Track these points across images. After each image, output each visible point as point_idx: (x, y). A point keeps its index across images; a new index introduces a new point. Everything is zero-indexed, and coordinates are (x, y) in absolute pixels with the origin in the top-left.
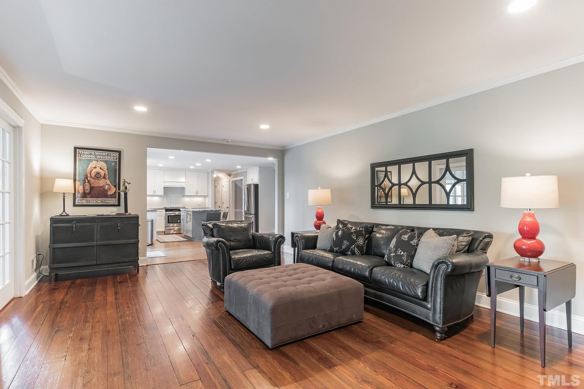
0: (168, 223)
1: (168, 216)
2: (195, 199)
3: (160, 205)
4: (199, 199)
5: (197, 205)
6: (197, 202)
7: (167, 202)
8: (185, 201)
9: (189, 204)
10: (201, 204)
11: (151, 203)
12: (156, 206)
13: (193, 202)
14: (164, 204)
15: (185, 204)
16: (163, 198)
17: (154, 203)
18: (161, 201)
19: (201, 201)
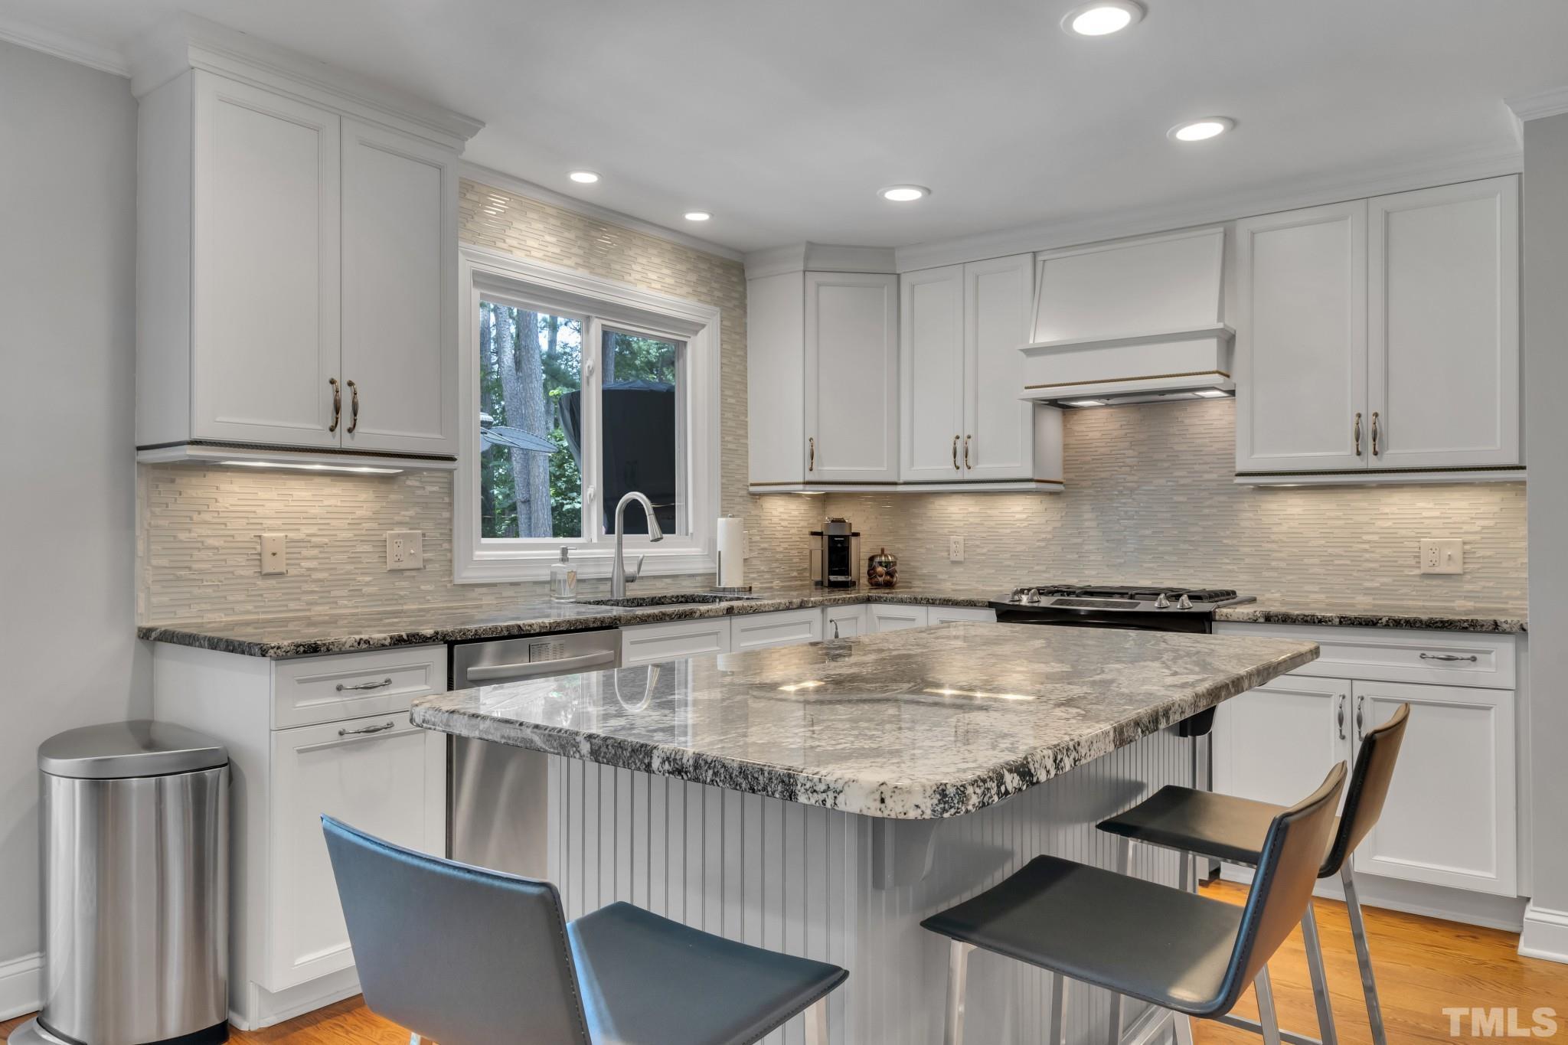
2: (1387, 510)
3: (1043, 568)
4: (1437, 513)
5: (1417, 572)
6: (1417, 545)
7: (1106, 544)
8: (1275, 529)
9: (1316, 561)
10: (1464, 569)
11: (984, 551)
12: (1018, 572)
13: (1369, 542)
14: (1079, 557)
15: (1274, 564)
16: (1067, 505)
17: (1005, 551)
18: (1049, 528)
19: (1466, 528)
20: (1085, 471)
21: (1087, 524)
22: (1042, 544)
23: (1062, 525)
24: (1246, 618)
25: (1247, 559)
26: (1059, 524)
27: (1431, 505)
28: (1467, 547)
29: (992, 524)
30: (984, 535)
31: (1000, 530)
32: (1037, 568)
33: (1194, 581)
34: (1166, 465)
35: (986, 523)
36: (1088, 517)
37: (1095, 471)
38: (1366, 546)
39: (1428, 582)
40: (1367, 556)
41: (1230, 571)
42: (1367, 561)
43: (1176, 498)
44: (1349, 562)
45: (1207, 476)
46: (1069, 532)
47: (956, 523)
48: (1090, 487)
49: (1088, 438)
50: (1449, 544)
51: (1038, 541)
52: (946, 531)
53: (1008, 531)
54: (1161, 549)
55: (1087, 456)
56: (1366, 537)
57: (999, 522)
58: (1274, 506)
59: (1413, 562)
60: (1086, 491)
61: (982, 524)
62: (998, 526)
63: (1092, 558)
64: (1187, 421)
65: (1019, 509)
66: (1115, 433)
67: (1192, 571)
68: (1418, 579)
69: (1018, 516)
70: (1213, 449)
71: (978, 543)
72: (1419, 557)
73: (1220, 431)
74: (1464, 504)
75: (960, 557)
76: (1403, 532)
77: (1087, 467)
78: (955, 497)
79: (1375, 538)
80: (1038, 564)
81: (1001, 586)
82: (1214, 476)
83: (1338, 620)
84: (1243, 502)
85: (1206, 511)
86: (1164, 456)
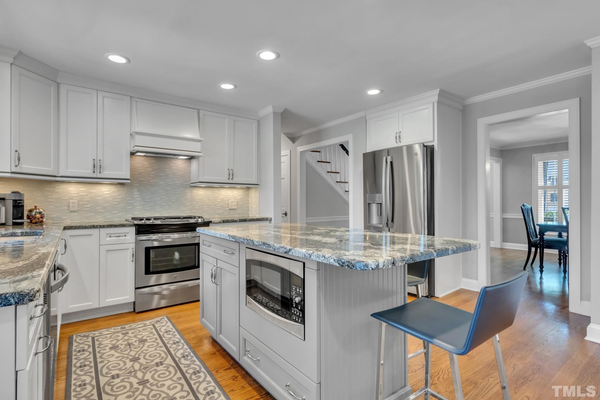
0: (148, 272)
1: (148, 250)
2: (222, 193)
3: (117, 212)
4: (232, 194)
5: (228, 209)
6: (228, 202)
7: (143, 203)
8: (196, 198)
9: (206, 206)
10: (237, 207)
11: (89, 206)
12: (105, 214)
13: (218, 201)
14: (133, 207)
15: (196, 208)
16: (128, 189)
17: (99, 206)
18: (120, 197)
19: (237, 198)
20: (135, 178)
21: (135, 196)
22: (117, 203)
23: (125, 196)
24: (218, 222)
25: (189, 207)
26: (124, 196)
27: (230, 192)
28: (237, 202)
29: (93, 195)
30: (89, 200)
31: (97, 198)
32: (114, 212)
33: (174, 214)
34: (165, 177)
35: (89, 195)
36: (136, 194)
37: (139, 178)
38: (217, 202)
39: (230, 211)
40: (218, 205)
41: (184, 210)
42: (218, 206)
43: (168, 188)
44: (214, 207)
45: (177, 182)
46: (129, 199)
47: (73, 195)
48: (136, 183)
49: (135, 166)
50: (234, 202)
51: (115, 202)
52: (67, 198)
53: (101, 198)
54: (163, 204)
55: (136, 172)
56: (218, 200)
57: (95, 195)
58: (195, 192)
59: (227, 206)
60: (135, 185)
61: (88, 195)
62: (95, 196)
63: (137, 208)
64: (171, 165)
65: (107, 190)
66: (146, 166)
67: (172, 211)
68: (228, 210)
69: (105, 193)
70: (178, 174)
71: (85, 203)
72: (228, 205)
73: (181, 169)
74: (237, 192)
75: (76, 209)
76: (225, 199)
77: (136, 176)
78: (72, 184)
79: (219, 200)
80: (115, 210)
81: (97, 220)
82: (179, 182)
83: (239, 220)
84: (188, 190)
85: (177, 192)
86: (163, 175)
